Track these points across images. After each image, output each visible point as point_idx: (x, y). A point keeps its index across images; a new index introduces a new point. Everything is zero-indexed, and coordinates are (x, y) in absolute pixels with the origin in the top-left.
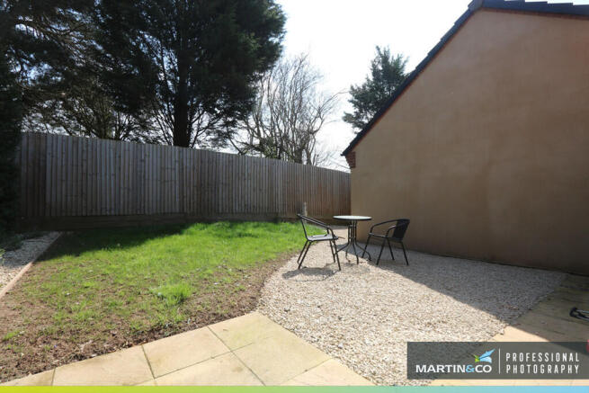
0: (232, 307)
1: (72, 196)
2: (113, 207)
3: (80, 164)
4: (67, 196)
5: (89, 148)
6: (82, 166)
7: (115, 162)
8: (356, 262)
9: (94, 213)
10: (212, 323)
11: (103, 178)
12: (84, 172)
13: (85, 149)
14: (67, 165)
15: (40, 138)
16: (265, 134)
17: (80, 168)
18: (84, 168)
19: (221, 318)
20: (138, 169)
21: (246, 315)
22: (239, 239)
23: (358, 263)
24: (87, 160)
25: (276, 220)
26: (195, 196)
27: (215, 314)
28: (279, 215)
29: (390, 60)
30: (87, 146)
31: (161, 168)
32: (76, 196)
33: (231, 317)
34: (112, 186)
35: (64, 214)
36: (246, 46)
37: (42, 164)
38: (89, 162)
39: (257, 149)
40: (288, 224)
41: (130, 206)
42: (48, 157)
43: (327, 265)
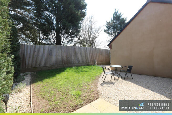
0: (93, 97)
1: (33, 62)
2: (44, 64)
3: (34, 53)
4: (31, 62)
5: (36, 48)
6: (35, 53)
7: (43, 51)
8: (118, 79)
9: (39, 66)
10: (90, 103)
11: (41, 56)
12: (36, 55)
13: (35, 48)
14: (31, 53)
15: (23, 46)
16: (81, 38)
17: (34, 54)
18: (35, 54)
19: (92, 101)
20: (50, 53)
21: (98, 99)
22: (82, 72)
23: (119, 79)
24: (36, 51)
25: (88, 65)
26: (66, 60)
27: (90, 100)
28: (89, 63)
29: (118, 14)
30: (36, 47)
31: (56, 52)
32: (34, 62)
33: (94, 100)
34: (43, 58)
35: (31, 67)
36: (77, 14)
37: (24, 53)
38: (37, 52)
39: (79, 43)
40: (92, 66)
41: (48, 64)
42: (26, 51)
43: (111, 80)
